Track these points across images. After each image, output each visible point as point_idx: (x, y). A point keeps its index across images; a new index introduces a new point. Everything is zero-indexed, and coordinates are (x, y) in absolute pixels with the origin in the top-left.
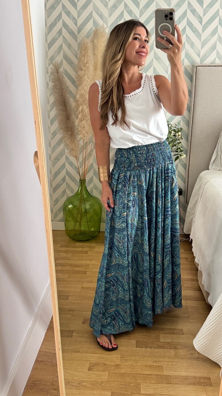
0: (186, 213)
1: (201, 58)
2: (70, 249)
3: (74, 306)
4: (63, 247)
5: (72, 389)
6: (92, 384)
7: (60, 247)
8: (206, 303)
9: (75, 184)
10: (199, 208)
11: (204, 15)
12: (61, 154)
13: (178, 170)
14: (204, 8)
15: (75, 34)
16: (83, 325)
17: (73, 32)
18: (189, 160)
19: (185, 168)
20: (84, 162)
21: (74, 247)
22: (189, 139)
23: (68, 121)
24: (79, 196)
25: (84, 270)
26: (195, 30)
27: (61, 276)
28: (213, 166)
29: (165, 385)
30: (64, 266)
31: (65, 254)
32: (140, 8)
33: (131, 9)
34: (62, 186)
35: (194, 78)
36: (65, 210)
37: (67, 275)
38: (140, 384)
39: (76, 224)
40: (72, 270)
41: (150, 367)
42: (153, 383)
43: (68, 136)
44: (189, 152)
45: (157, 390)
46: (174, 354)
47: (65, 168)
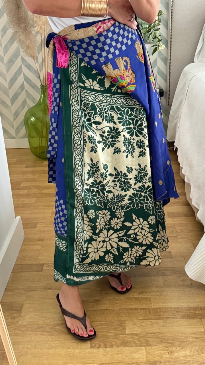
0: (168, 118)
2: (37, 169)
3: (43, 235)
4: (29, 167)
5: (43, 335)
7: (25, 167)
8: (196, 220)
9: (37, 92)
10: (184, 110)
12: (16, 55)
13: (158, 67)
18: (171, 52)
19: (166, 64)
20: (44, 64)
21: (42, 166)
22: (170, 25)
23: (20, 11)
24: (42, 106)
27: (27, 201)
28: (199, 58)
29: (154, 321)
30: (30, 189)
31: (31, 175)
34: (21, 95)
36: (27, 124)
37: (35, 199)
38: (124, 322)
39: (42, 139)
40: (40, 193)
41: (135, 300)
42: (139, 320)
43: (22, 30)
44: (170, 42)
45: (145, 328)
46: (162, 282)
47: (22, 73)
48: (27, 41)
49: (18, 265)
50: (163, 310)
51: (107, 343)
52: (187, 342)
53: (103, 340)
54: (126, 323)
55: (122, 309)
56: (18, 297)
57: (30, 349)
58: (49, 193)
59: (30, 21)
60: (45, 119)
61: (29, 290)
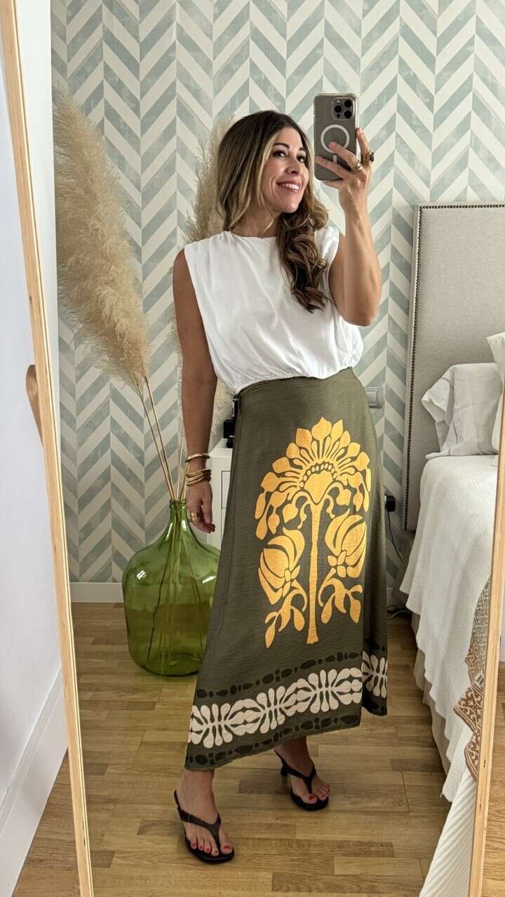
1: (431, 188)
3: (118, 790)
4: (102, 644)
7: (93, 644)
9: (135, 487)
11: (437, 90)
12: (101, 414)
14: (436, 74)
15: (136, 136)
16: (139, 836)
17: (130, 131)
18: (410, 427)
25: (149, 700)
26: (416, 125)
27: (91, 715)
30: (98, 690)
31: (102, 660)
32: (288, 75)
33: (266, 77)
34: (101, 491)
35: (416, 236)
40: (119, 701)
47: (109, 450)
58: (138, 700)
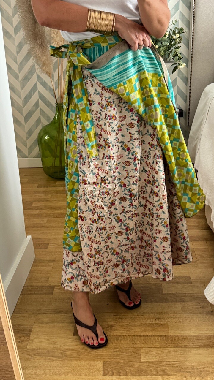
0: (188, 139)
2: (49, 189)
3: (55, 256)
4: (42, 187)
5: (53, 360)
6: (78, 352)
7: (38, 187)
10: (205, 130)
12: (31, 72)
13: (177, 86)
18: (191, 72)
19: (186, 84)
20: (60, 81)
21: (54, 187)
22: (191, 44)
23: (37, 26)
24: (57, 125)
27: (38, 221)
29: (171, 349)
30: (42, 209)
31: (43, 195)
34: (35, 113)
36: (41, 142)
37: (47, 220)
38: (139, 349)
39: (55, 159)
40: (53, 214)
41: (152, 326)
42: (156, 347)
43: (38, 46)
44: (191, 62)
45: (162, 355)
46: (180, 308)
47: (37, 91)
48: (43, 57)
49: (28, 286)
50: (182, 337)
51: (120, 370)
52: (207, 371)
53: (116, 367)
54: (142, 350)
55: (137, 335)
56: (26, 319)
57: (38, 375)
58: (61, 213)
59: (47, 37)
60: (59, 137)
61: (39, 313)
